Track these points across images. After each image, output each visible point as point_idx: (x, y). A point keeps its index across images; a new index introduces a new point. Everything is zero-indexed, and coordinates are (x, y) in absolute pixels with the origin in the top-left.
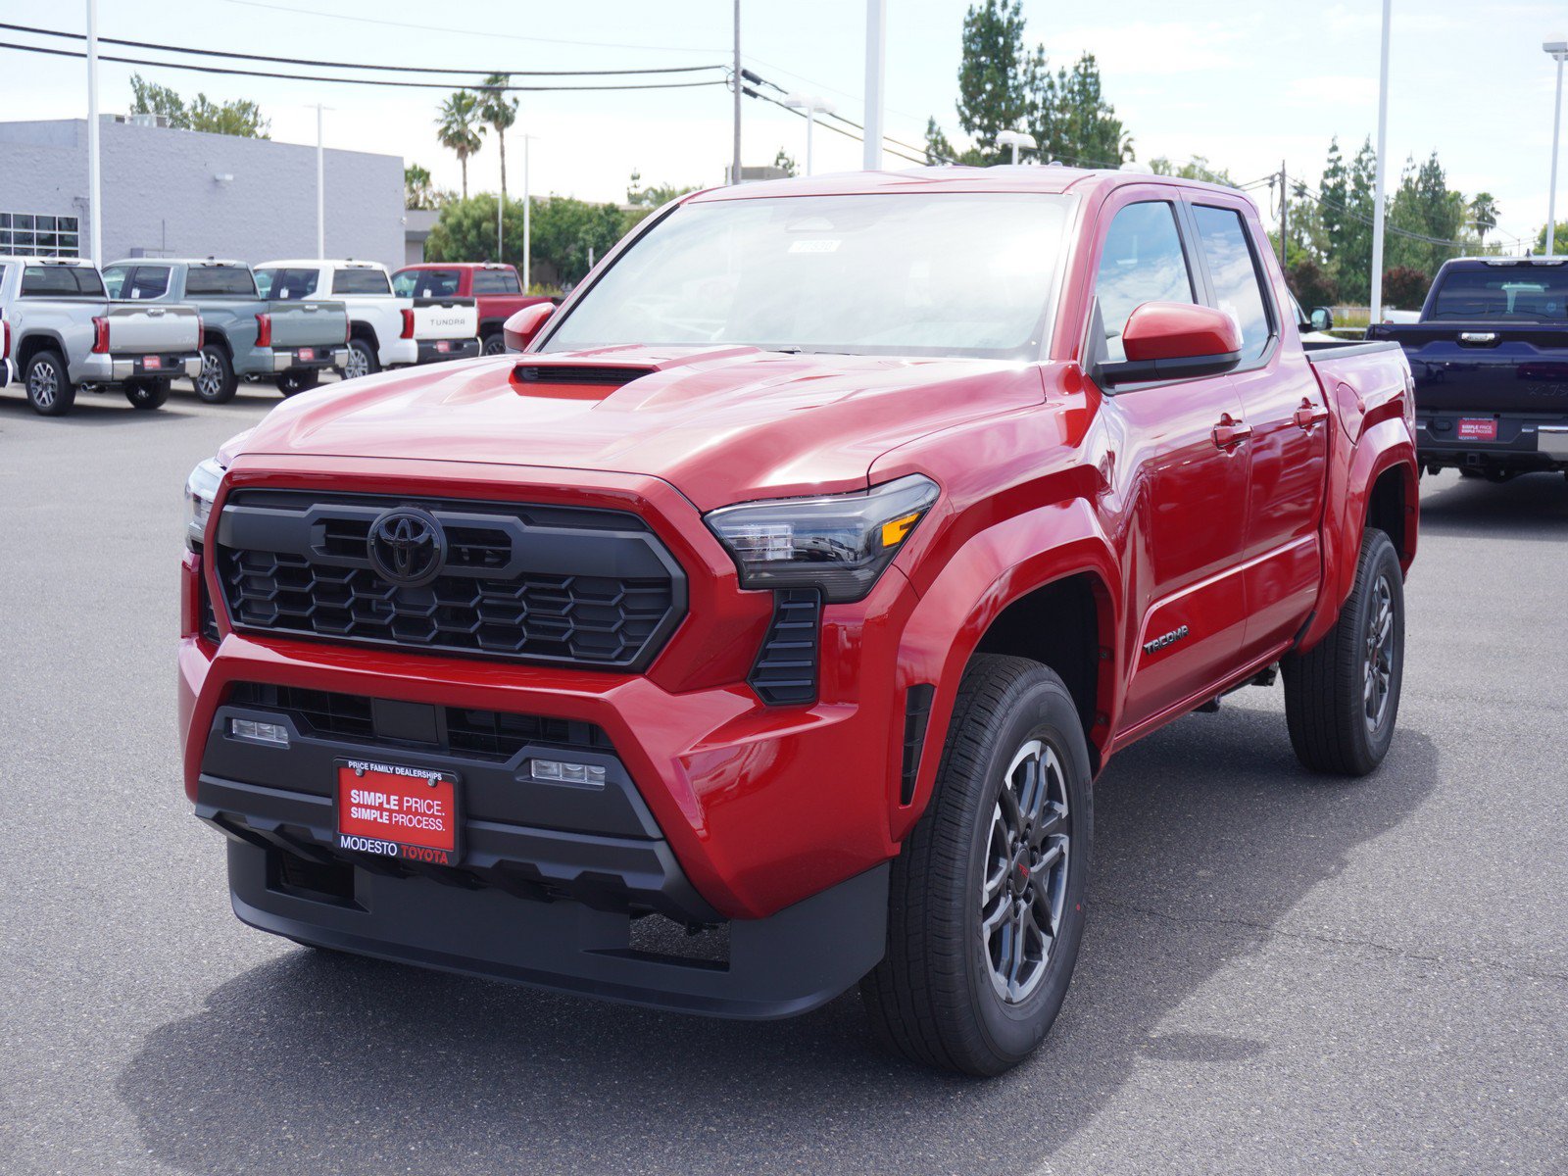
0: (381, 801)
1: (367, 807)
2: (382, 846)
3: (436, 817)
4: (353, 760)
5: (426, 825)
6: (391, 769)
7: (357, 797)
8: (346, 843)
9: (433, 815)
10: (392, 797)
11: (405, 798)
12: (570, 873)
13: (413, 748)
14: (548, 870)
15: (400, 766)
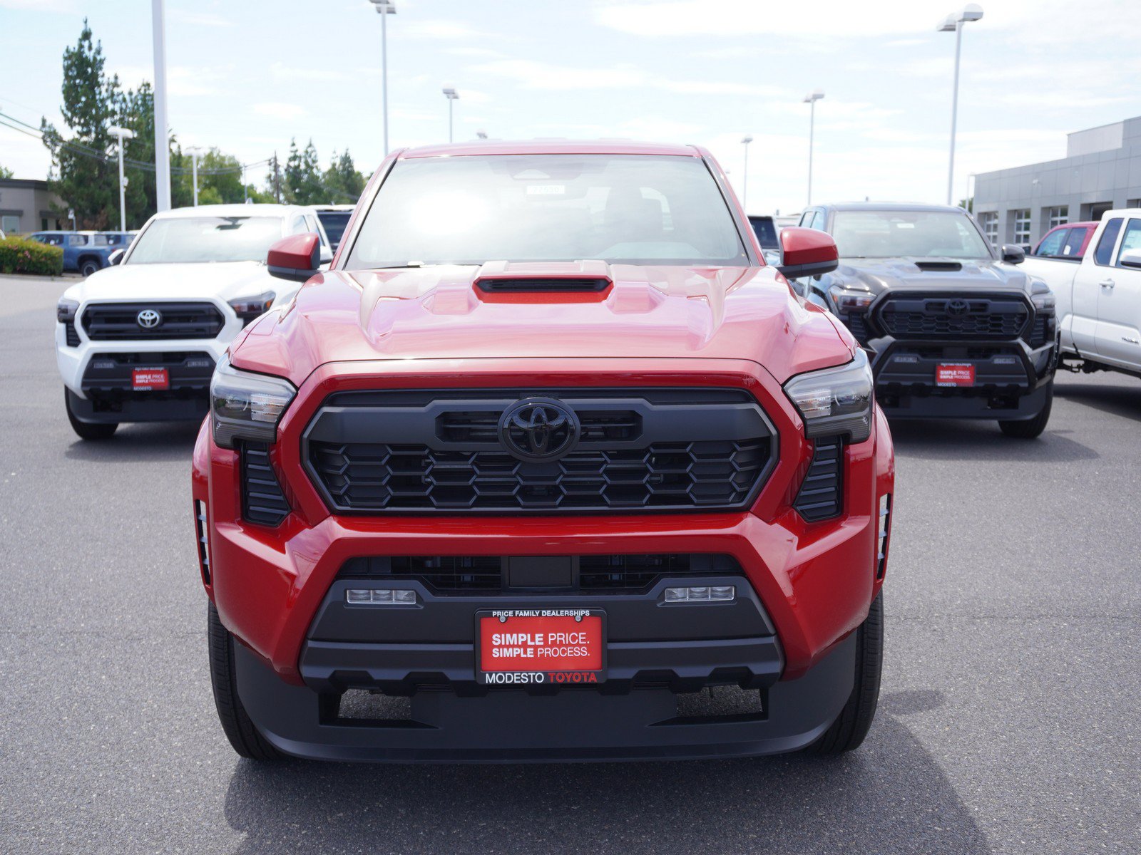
0: (524, 640)
1: (508, 646)
2: (529, 677)
3: (580, 646)
4: (496, 610)
5: (570, 653)
6: (537, 613)
7: (499, 641)
8: (491, 679)
9: (578, 645)
10: (537, 636)
11: (550, 635)
12: (705, 671)
13: (545, 593)
14: (683, 672)
15: (546, 609)
